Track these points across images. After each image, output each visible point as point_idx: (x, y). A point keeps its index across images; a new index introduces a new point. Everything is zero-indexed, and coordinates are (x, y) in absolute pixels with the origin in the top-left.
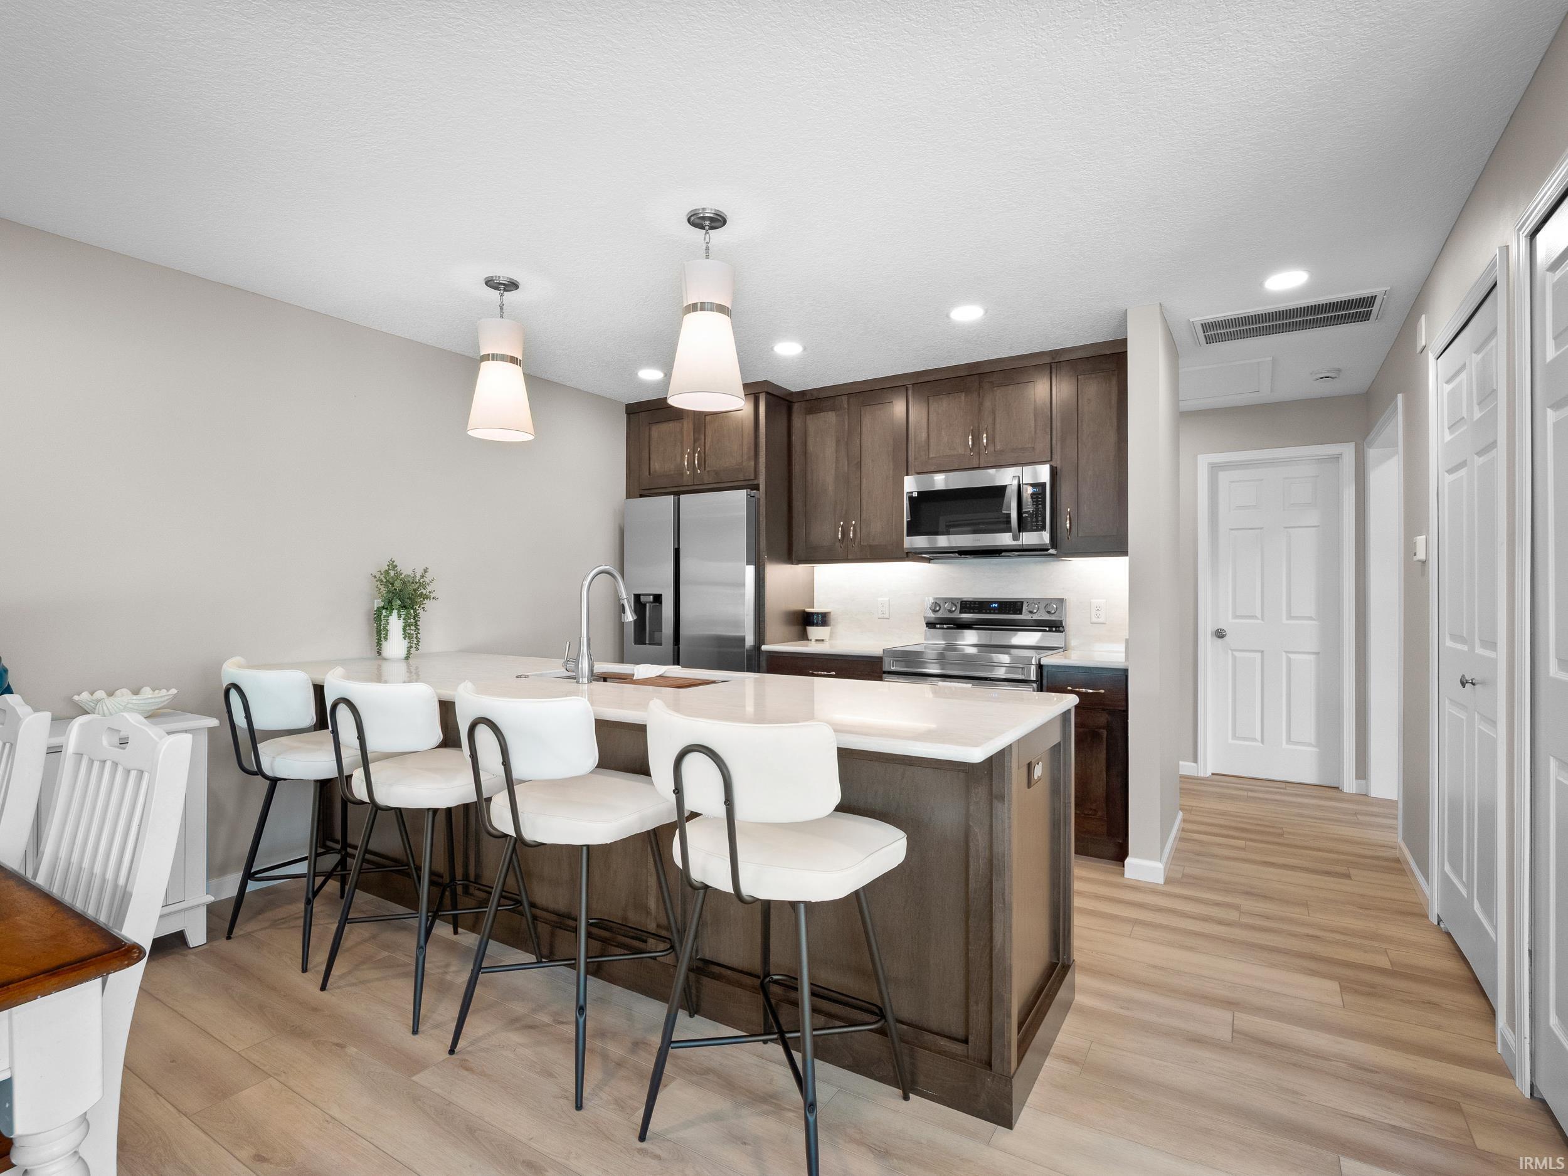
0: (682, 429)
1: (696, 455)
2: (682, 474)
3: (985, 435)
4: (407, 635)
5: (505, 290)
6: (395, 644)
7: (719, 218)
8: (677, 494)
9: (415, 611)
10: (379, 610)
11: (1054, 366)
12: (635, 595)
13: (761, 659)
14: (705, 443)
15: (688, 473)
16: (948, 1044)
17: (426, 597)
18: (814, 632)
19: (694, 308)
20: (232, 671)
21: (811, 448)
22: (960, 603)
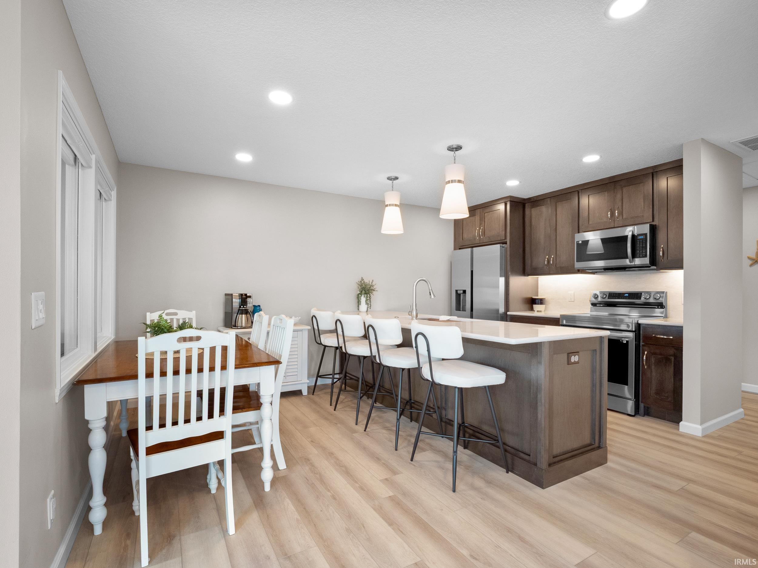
0: (475, 220)
1: (481, 230)
2: (475, 239)
3: (617, 211)
4: (367, 304)
5: (394, 180)
6: (363, 306)
7: (459, 147)
8: (472, 247)
9: (370, 295)
10: (358, 295)
11: (654, 174)
12: (456, 290)
13: (507, 318)
14: (484, 225)
15: (478, 238)
16: (524, 455)
17: (374, 290)
18: (536, 307)
19: (449, 182)
20: (314, 312)
21: (533, 224)
22: (608, 294)
